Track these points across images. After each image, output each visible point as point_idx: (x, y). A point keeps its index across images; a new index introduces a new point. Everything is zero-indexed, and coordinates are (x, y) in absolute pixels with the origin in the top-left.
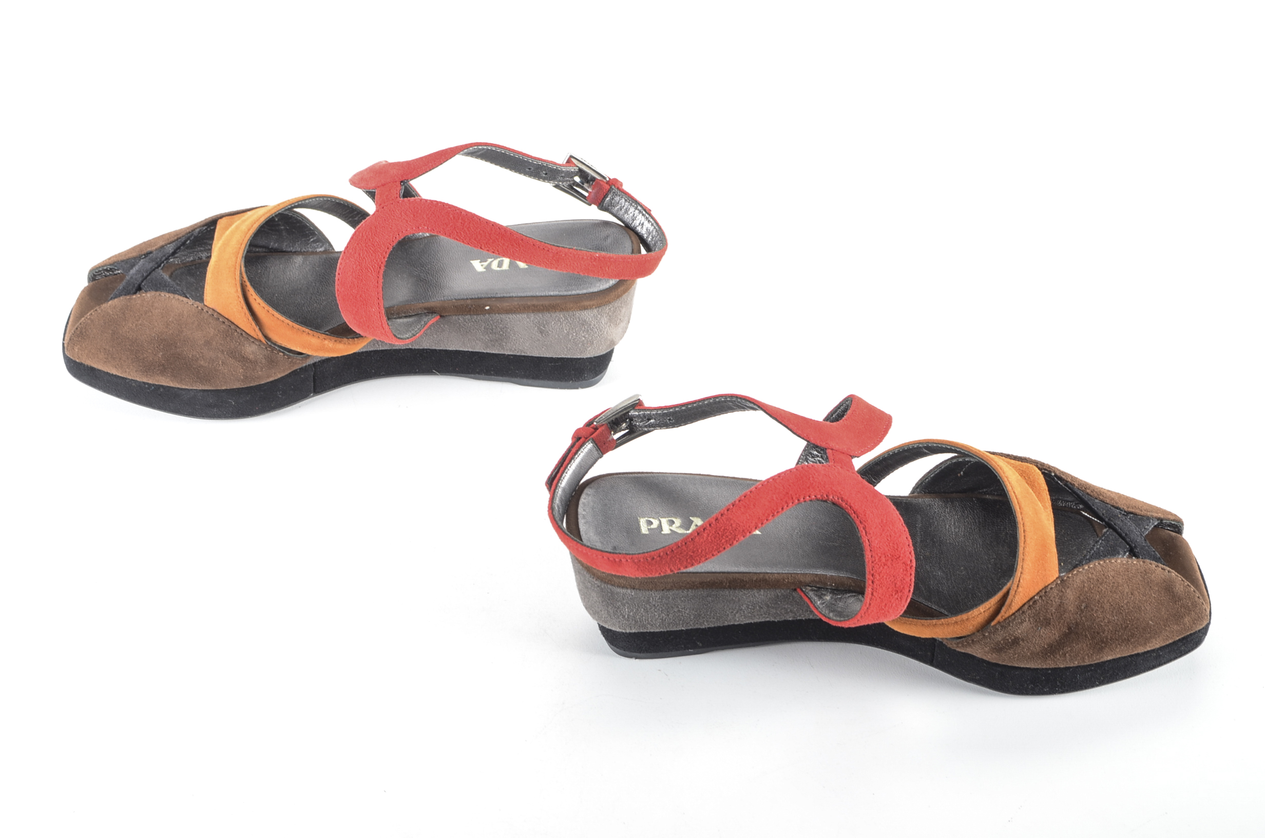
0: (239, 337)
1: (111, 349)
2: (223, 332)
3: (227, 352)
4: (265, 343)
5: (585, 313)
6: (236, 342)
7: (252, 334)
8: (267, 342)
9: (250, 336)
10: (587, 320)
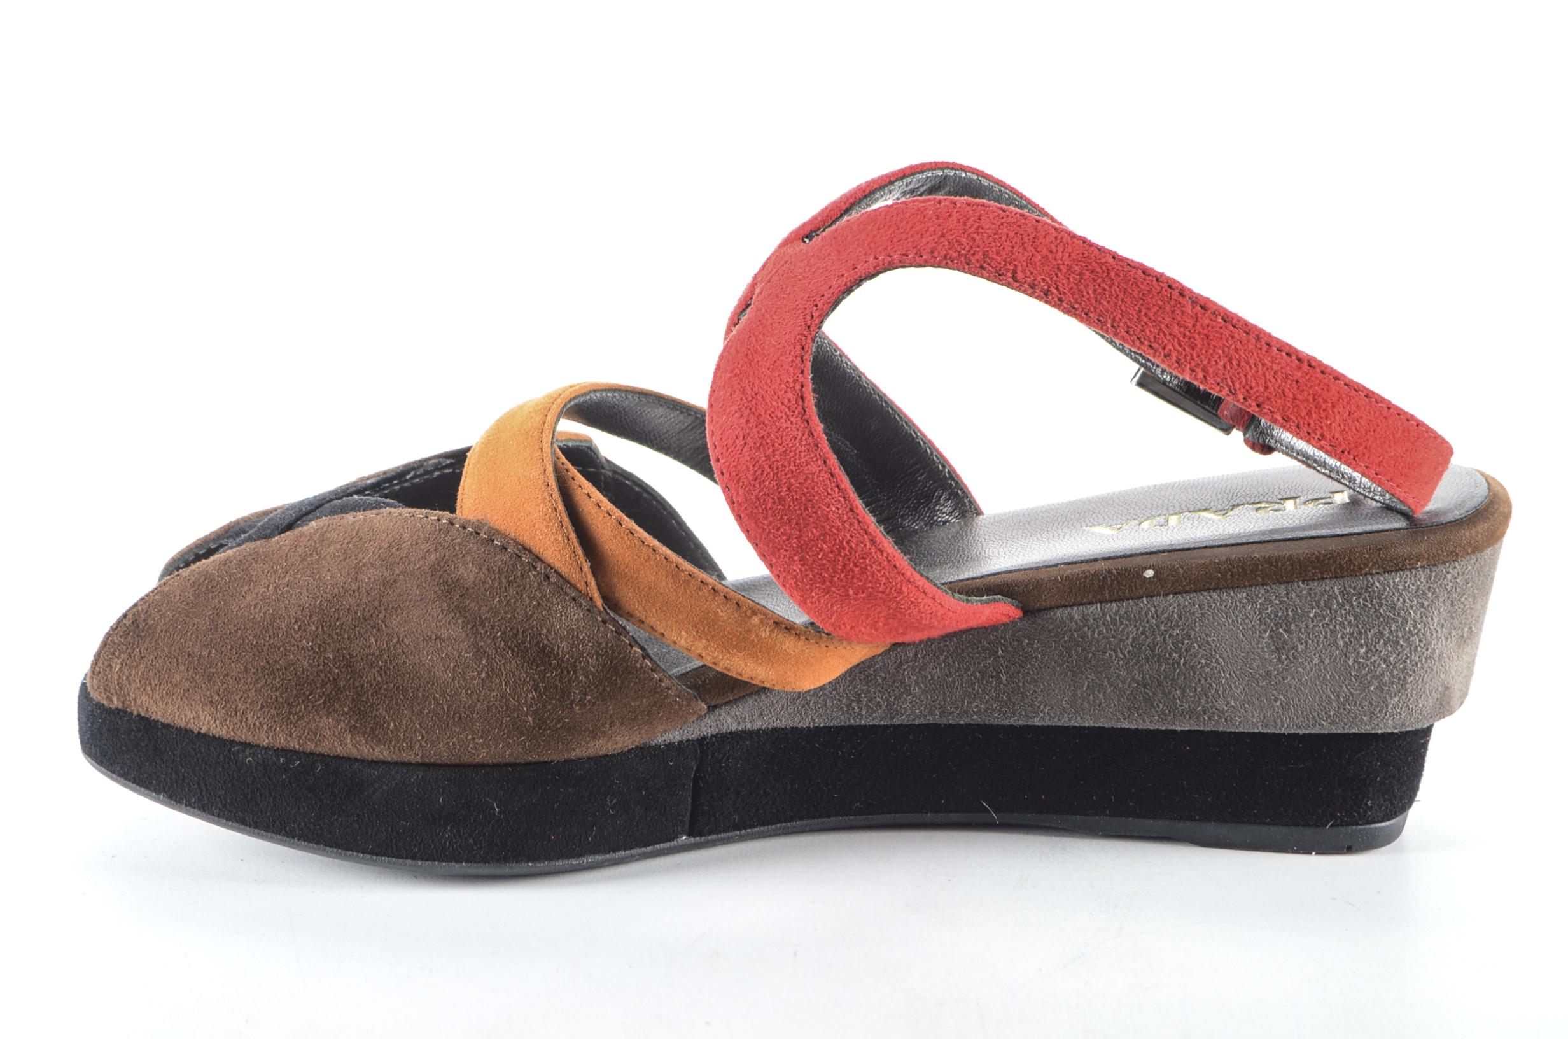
0: (540, 584)
1: (205, 653)
2: (500, 572)
3: (504, 633)
4: (602, 609)
5: (1397, 580)
6: (532, 599)
7: (574, 577)
8: (603, 607)
9: (568, 582)
10: (1400, 604)
